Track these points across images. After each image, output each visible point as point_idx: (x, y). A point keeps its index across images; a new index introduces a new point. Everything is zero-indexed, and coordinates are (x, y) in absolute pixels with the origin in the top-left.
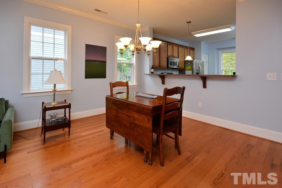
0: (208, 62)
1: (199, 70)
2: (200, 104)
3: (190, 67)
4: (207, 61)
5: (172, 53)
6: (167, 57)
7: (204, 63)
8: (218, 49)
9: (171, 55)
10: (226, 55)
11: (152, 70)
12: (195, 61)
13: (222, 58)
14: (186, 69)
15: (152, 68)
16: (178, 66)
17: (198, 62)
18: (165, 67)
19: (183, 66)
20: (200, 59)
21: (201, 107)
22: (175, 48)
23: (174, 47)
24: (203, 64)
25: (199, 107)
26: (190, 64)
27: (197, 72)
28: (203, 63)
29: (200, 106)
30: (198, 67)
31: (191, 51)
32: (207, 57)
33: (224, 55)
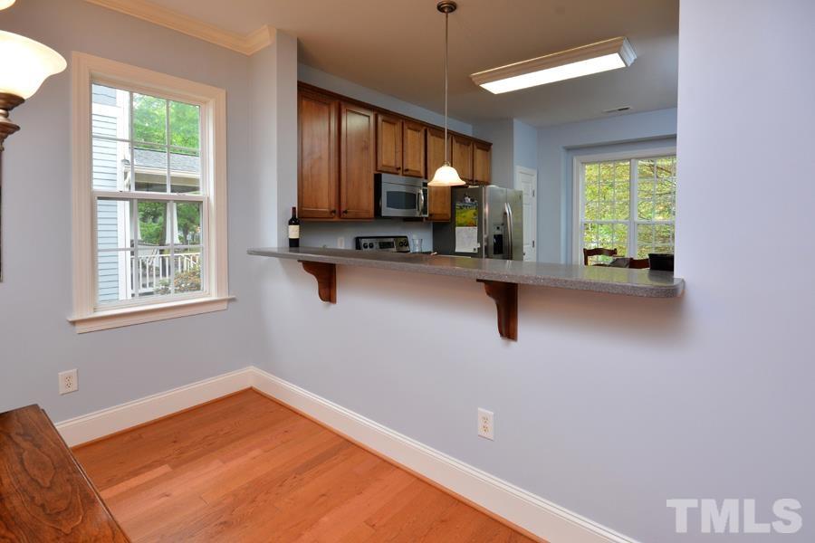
0: (538, 194)
1: (504, 224)
2: (485, 419)
3: (469, 214)
4: (535, 188)
5: (399, 155)
6: (373, 172)
7: (524, 197)
8: (569, 149)
9: (393, 164)
10: (596, 173)
11: (294, 232)
12: (492, 190)
13: (584, 180)
14: (459, 219)
15: (293, 221)
16: (425, 212)
17: (502, 195)
18: (363, 215)
19: (448, 211)
20: (509, 183)
21: (490, 435)
22: (414, 138)
23: (409, 133)
24: (517, 202)
25: (481, 432)
26: (472, 200)
27: (498, 232)
28: (521, 197)
29: (485, 429)
30: (500, 213)
31: (479, 153)
32: (536, 176)
33: (591, 171)
